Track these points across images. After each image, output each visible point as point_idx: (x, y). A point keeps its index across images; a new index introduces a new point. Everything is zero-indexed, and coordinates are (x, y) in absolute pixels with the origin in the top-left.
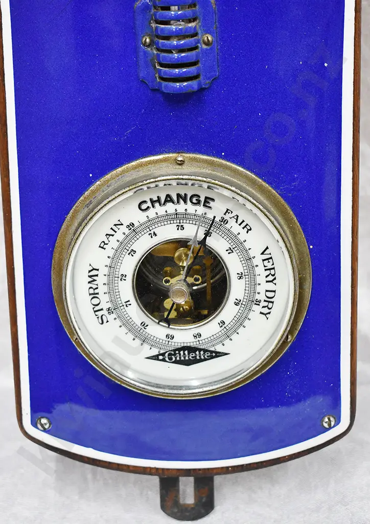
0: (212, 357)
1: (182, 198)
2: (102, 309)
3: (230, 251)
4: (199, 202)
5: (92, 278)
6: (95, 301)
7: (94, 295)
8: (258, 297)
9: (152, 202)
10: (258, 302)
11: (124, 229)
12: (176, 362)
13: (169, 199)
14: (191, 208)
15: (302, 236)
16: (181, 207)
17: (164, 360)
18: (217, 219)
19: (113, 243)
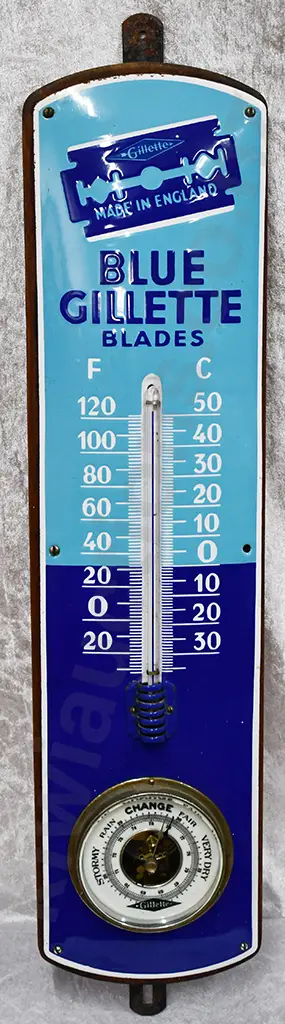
0: (169, 906)
1: (153, 805)
2: (100, 876)
3: (183, 838)
4: (163, 808)
5: (95, 856)
6: (96, 870)
7: (96, 867)
8: (200, 867)
9: (134, 808)
10: (200, 870)
11: (116, 825)
12: (147, 909)
13: (145, 806)
14: (158, 812)
15: (228, 829)
16: (152, 811)
17: (139, 908)
18: (175, 818)
19: (109, 833)
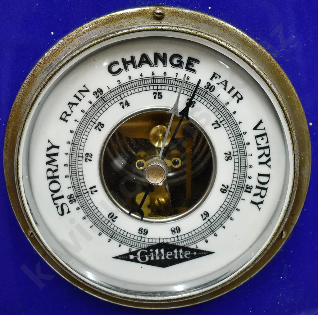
0: (192, 257)
1: (160, 58)
2: (62, 197)
3: (217, 125)
4: (180, 64)
5: (51, 158)
6: (55, 187)
7: (53, 179)
8: (249, 182)
9: (125, 63)
10: (248, 189)
11: (90, 96)
12: (150, 263)
13: (145, 60)
14: (171, 72)
15: (301, 109)
16: (159, 70)
17: (135, 260)
18: (203, 85)
19: (77, 114)
